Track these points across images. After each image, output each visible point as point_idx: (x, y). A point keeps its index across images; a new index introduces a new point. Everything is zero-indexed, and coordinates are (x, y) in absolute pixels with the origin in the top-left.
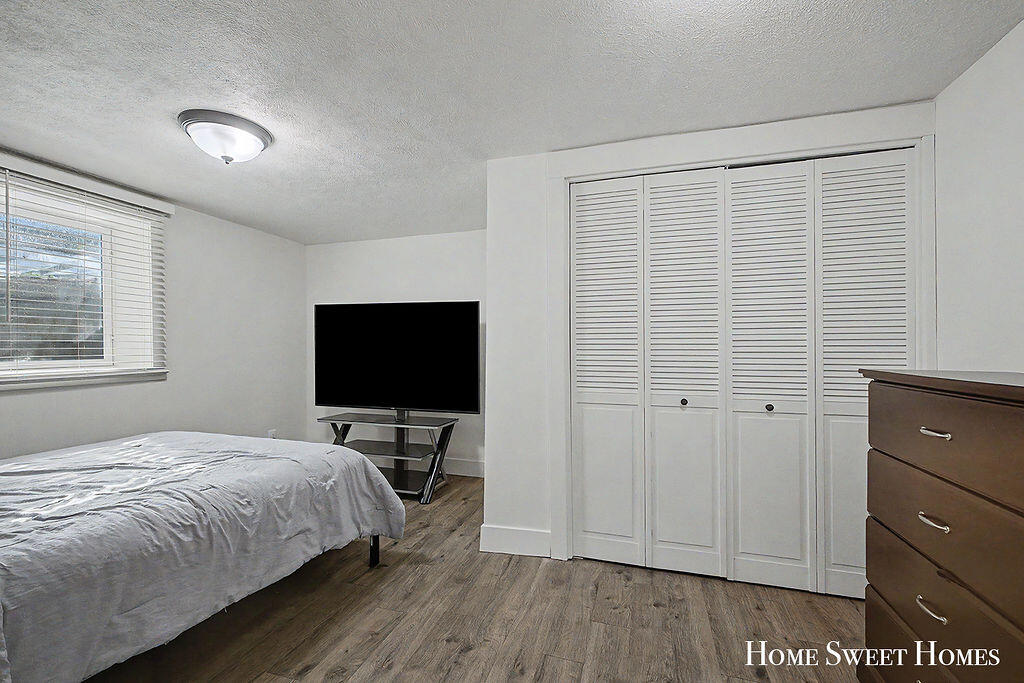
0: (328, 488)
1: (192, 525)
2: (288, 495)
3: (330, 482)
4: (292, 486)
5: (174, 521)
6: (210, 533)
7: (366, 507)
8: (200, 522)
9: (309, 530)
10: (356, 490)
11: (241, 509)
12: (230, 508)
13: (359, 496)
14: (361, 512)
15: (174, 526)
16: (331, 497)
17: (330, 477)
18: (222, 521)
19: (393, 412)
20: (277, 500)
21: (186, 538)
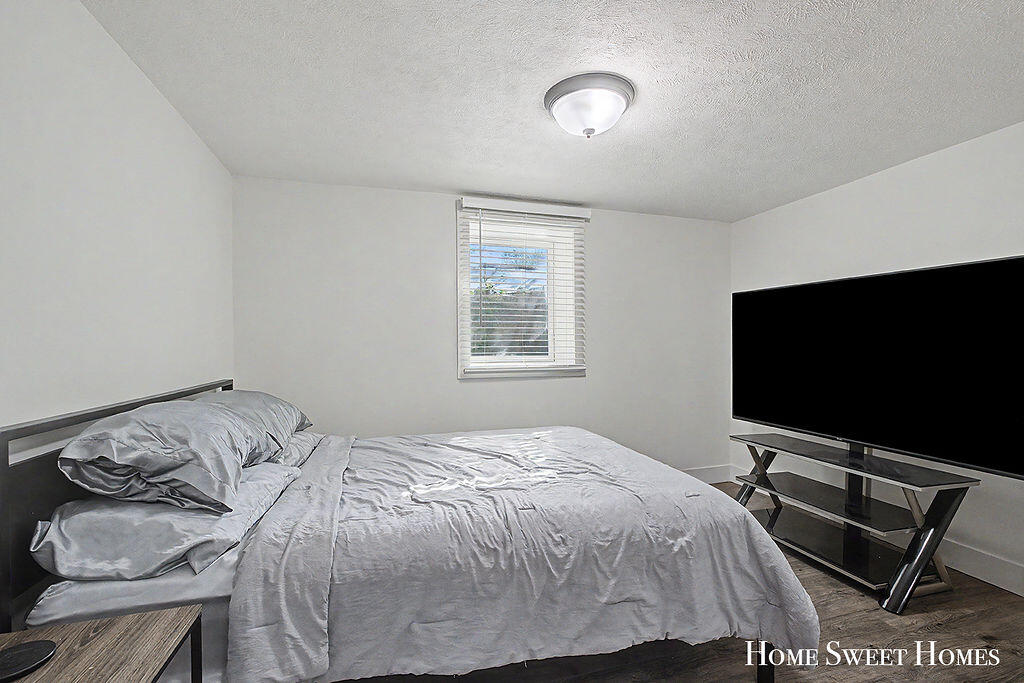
0: (676, 549)
1: (495, 549)
2: (615, 543)
3: (682, 541)
4: (621, 533)
5: (480, 540)
6: (511, 566)
7: (745, 592)
8: (505, 548)
9: (643, 601)
10: (730, 564)
11: (551, 546)
12: (541, 540)
13: (732, 573)
14: (735, 599)
15: (479, 545)
16: (681, 565)
17: (682, 534)
18: (527, 554)
19: (842, 445)
20: (600, 547)
21: (487, 563)
